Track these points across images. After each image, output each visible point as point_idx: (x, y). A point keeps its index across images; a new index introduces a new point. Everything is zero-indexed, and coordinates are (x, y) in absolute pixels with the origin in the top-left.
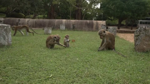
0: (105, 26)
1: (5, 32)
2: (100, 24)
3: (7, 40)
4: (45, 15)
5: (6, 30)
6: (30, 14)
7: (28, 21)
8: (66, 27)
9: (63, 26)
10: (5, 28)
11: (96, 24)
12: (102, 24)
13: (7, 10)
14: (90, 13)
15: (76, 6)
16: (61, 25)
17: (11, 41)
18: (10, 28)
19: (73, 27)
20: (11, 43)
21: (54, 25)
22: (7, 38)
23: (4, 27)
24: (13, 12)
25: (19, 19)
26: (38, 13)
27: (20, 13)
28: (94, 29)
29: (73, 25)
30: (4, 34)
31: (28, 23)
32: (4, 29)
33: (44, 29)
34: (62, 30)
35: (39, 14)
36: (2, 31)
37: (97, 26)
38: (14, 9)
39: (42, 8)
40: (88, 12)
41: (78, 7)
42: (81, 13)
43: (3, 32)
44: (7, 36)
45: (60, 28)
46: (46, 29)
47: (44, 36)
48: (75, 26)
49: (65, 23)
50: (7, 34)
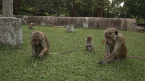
0: (136, 24)
1: (13, 28)
2: (129, 22)
3: (16, 39)
4: (67, 14)
5: (14, 25)
6: (54, 13)
7: (50, 19)
8: (89, 26)
9: (86, 24)
10: (14, 22)
11: (124, 22)
12: (132, 22)
13: (34, 10)
14: (112, 12)
15: (99, 4)
16: (84, 23)
17: (22, 40)
18: (21, 23)
19: (97, 25)
20: (22, 42)
21: (77, 23)
22: (16, 36)
23: (12, 20)
24: (39, 12)
25: (42, 16)
26: (60, 12)
27: (45, 13)
28: (122, 28)
29: (97, 23)
30: (12, 31)
31: (50, 21)
32: (12, 24)
33: (65, 27)
34: (85, 29)
35: (62, 14)
36: (10, 26)
37: (125, 25)
38: (40, 9)
39: (64, 7)
40: (110, 11)
41: (101, 6)
42: (102, 12)
43: (11, 28)
44: (16, 34)
45: (82, 26)
46: (68, 26)
47: (66, 34)
48: (99, 24)
49: (88, 21)
50: (15, 31)
